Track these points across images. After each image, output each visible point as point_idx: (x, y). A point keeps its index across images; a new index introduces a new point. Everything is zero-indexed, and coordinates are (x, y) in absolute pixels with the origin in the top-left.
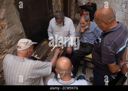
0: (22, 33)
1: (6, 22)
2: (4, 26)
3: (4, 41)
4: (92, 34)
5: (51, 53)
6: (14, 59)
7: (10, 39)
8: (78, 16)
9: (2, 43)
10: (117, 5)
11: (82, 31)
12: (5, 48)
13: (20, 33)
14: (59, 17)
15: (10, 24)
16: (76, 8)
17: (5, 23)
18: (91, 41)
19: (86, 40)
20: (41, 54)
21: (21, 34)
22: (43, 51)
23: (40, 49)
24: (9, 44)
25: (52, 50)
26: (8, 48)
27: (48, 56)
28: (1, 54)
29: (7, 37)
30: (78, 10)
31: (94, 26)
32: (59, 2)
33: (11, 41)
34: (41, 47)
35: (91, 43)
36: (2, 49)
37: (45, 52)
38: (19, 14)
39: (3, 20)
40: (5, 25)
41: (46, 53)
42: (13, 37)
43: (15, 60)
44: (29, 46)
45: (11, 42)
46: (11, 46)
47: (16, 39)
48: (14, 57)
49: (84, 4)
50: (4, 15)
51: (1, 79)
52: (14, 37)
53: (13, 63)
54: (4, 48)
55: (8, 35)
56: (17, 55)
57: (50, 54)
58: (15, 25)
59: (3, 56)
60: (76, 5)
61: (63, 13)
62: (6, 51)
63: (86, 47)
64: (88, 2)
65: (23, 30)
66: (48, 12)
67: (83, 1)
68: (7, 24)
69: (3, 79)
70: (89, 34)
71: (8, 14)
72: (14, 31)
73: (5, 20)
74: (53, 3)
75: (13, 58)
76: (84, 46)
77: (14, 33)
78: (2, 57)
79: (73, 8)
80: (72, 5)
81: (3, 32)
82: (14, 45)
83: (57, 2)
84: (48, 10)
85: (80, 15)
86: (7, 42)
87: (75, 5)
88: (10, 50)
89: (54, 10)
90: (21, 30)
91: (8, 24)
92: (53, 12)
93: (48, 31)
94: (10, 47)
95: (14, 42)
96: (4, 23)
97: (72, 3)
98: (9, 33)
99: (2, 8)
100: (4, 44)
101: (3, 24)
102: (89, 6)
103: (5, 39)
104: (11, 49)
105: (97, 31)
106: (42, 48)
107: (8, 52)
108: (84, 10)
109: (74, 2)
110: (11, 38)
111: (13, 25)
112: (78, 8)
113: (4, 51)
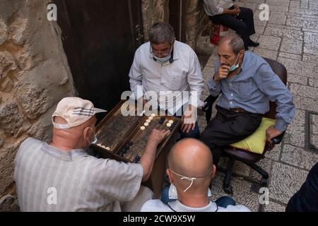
0: (68, 81)
1: (27, 51)
2: (22, 62)
3: (21, 101)
4: (250, 85)
5: (142, 136)
6: (42, 152)
7: (38, 98)
8: (204, 42)
9: (16, 107)
10: (307, 12)
11: (221, 76)
12: (24, 121)
13: (62, 83)
14: (161, 38)
15: (39, 57)
16: (198, 21)
17: (26, 55)
18: (247, 104)
19: (233, 100)
20: (114, 139)
21: (64, 85)
22: (119, 131)
23: (112, 124)
24: (33, 109)
25: (143, 128)
26: (31, 121)
27: (132, 144)
28: (13, 134)
29: (30, 90)
30: (205, 28)
31: (256, 64)
32: (159, 4)
33: (40, 102)
34: (115, 121)
35: (247, 109)
36: (17, 121)
37: (124, 132)
38: (61, 32)
39: (22, 46)
40: (26, 60)
41: (127, 135)
42: (45, 91)
43: (47, 156)
44: (87, 118)
45: (40, 106)
46: (39, 116)
47: (51, 98)
48: (44, 148)
49: (221, 10)
50: (24, 33)
51: (12, 203)
52: (48, 92)
53: (40, 163)
54: (22, 120)
55: (33, 87)
56: (52, 141)
57: (138, 139)
58: (50, 62)
59: (19, 142)
60: (198, 15)
61: (170, 29)
62: (26, 127)
63: (233, 119)
64: (232, 5)
65: (68, 75)
66: (132, 29)
67: (218, 3)
68: (30, 58)
69: (15, 202)
70: (241, 84)
71: (35, 32)
72: (48, 77)
73: (26, 46)
74: (143, 6)
75: (42, 149)
76: (229, 116)
77: (47, 82)
78: (16, 144)
79: (192, 22)
80: (190, 14)
81: (21, 79)
82: (45, 113)
83: (153, 5)
84: (132, 25)
85: (209, 40)
86: (28, 106)
87: (196, 14)
88: (35, 125)
89: (146, 25)
90: (65, 74)
91: (34, 57)
92: (144, 31)
93: (130, 75)
94: (35, 117)
95: (46, 105)
96: (23, 55)
97: (190, 10)
98: (34, 80)
99: (21, 14)
100: (22, 108)
101: (21, 58)
102: (233, 15)
103: (25, 95)
104: (38, 123)
105: (264, 75)
106: (117, 122)
107: (30, 130)
108: (222, 28)
109: (195, 7)
110: (39, 94)
111: (44, 60)
112: (205, 22)
113: (21, 129)
